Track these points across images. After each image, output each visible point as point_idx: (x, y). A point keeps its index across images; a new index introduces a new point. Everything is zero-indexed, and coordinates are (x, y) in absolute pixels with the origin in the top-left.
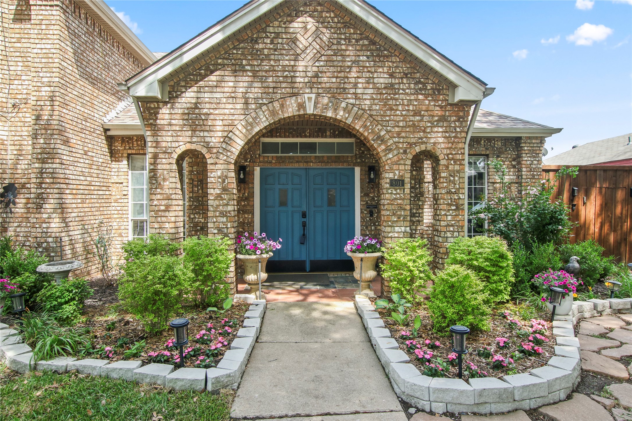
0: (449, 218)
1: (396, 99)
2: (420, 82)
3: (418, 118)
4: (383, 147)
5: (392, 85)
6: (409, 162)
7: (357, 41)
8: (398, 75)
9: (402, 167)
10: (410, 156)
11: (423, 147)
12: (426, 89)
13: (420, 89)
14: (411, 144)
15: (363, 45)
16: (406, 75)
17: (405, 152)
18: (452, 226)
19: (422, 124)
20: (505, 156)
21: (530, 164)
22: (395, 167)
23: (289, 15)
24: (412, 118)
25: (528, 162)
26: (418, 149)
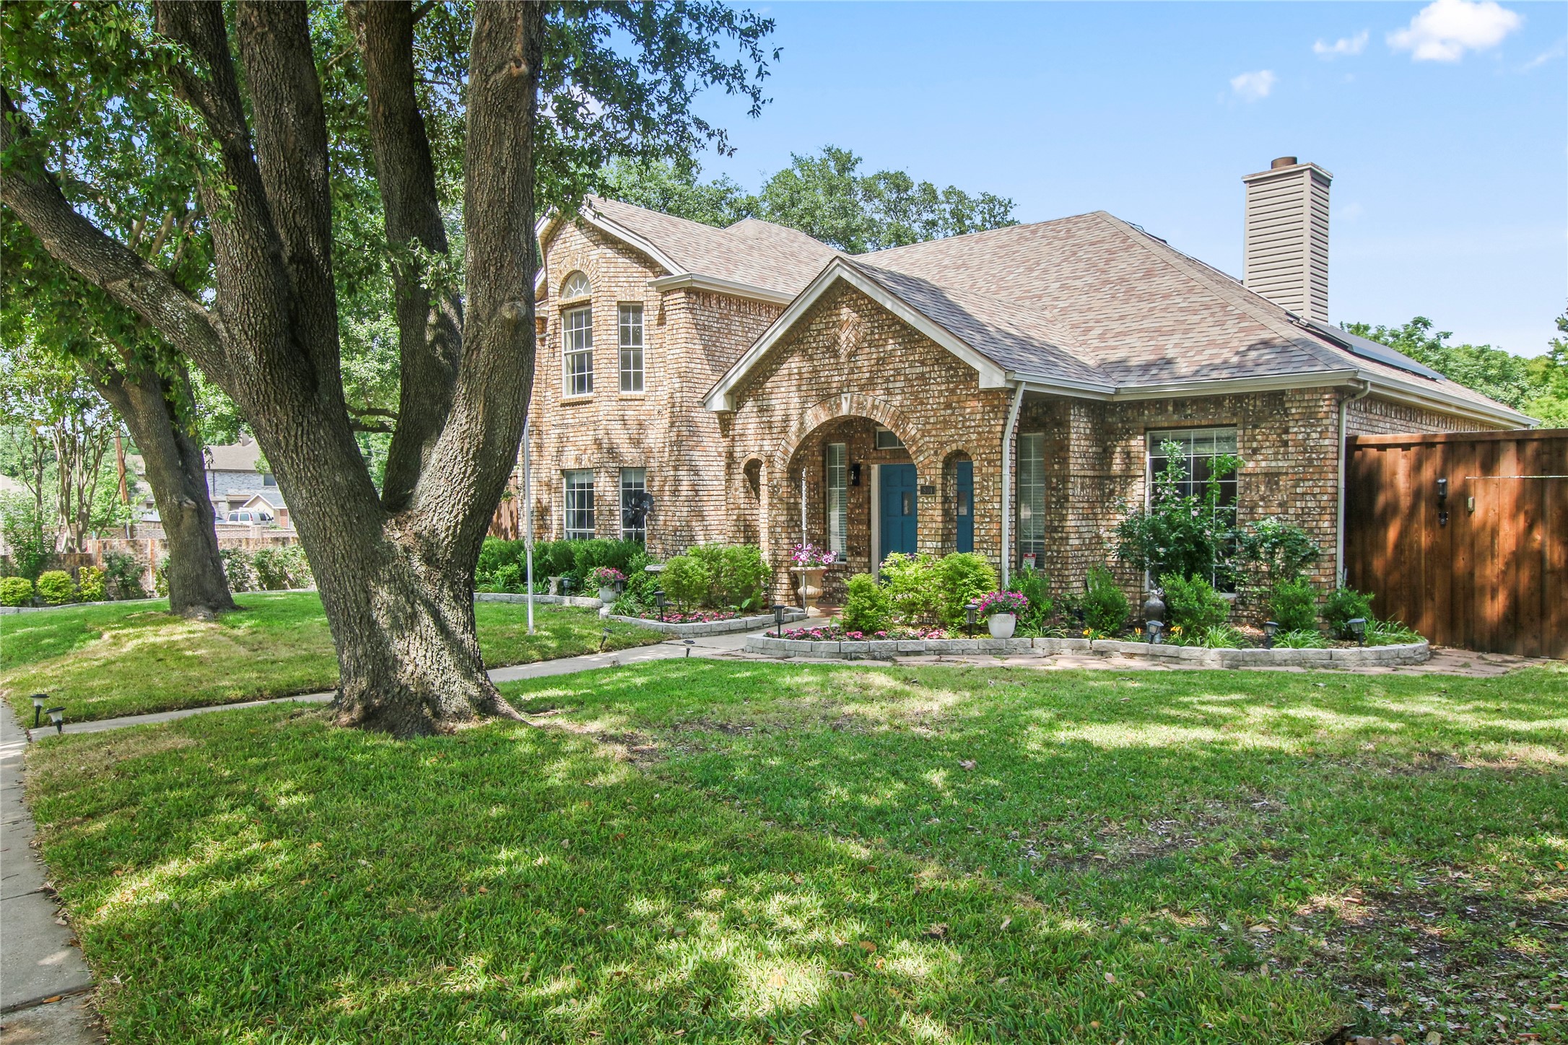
0: (983, 532)
1: (927, 391)
2: (951, 368)
3: (949, 412)
4: (914, 448)
5: (923, 374)
6: (940, 465)
7: (889, 327)
8: (929, 362)
9: (933, 472)
10: (941, 458)
11: (954, 447)
12: (957, 376)
13: (952, 376)
14: (941, 443)
15: (896, 331)
16: (937, 360)
17: (936, 453)
18: (986, 542)
19: (953, 418)
20: (1269, 425)
21: (1305, 440)
22: (927, 471)
23: (829, 309)
24: (942, 412)
25: (1300, 437)
26: (948, 450)
